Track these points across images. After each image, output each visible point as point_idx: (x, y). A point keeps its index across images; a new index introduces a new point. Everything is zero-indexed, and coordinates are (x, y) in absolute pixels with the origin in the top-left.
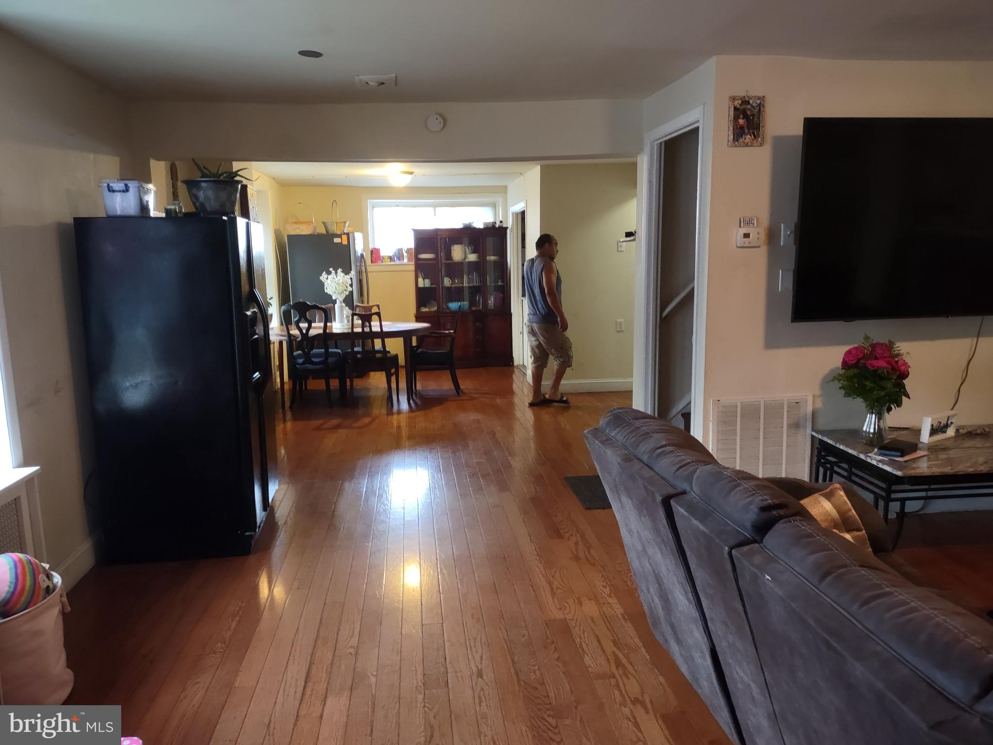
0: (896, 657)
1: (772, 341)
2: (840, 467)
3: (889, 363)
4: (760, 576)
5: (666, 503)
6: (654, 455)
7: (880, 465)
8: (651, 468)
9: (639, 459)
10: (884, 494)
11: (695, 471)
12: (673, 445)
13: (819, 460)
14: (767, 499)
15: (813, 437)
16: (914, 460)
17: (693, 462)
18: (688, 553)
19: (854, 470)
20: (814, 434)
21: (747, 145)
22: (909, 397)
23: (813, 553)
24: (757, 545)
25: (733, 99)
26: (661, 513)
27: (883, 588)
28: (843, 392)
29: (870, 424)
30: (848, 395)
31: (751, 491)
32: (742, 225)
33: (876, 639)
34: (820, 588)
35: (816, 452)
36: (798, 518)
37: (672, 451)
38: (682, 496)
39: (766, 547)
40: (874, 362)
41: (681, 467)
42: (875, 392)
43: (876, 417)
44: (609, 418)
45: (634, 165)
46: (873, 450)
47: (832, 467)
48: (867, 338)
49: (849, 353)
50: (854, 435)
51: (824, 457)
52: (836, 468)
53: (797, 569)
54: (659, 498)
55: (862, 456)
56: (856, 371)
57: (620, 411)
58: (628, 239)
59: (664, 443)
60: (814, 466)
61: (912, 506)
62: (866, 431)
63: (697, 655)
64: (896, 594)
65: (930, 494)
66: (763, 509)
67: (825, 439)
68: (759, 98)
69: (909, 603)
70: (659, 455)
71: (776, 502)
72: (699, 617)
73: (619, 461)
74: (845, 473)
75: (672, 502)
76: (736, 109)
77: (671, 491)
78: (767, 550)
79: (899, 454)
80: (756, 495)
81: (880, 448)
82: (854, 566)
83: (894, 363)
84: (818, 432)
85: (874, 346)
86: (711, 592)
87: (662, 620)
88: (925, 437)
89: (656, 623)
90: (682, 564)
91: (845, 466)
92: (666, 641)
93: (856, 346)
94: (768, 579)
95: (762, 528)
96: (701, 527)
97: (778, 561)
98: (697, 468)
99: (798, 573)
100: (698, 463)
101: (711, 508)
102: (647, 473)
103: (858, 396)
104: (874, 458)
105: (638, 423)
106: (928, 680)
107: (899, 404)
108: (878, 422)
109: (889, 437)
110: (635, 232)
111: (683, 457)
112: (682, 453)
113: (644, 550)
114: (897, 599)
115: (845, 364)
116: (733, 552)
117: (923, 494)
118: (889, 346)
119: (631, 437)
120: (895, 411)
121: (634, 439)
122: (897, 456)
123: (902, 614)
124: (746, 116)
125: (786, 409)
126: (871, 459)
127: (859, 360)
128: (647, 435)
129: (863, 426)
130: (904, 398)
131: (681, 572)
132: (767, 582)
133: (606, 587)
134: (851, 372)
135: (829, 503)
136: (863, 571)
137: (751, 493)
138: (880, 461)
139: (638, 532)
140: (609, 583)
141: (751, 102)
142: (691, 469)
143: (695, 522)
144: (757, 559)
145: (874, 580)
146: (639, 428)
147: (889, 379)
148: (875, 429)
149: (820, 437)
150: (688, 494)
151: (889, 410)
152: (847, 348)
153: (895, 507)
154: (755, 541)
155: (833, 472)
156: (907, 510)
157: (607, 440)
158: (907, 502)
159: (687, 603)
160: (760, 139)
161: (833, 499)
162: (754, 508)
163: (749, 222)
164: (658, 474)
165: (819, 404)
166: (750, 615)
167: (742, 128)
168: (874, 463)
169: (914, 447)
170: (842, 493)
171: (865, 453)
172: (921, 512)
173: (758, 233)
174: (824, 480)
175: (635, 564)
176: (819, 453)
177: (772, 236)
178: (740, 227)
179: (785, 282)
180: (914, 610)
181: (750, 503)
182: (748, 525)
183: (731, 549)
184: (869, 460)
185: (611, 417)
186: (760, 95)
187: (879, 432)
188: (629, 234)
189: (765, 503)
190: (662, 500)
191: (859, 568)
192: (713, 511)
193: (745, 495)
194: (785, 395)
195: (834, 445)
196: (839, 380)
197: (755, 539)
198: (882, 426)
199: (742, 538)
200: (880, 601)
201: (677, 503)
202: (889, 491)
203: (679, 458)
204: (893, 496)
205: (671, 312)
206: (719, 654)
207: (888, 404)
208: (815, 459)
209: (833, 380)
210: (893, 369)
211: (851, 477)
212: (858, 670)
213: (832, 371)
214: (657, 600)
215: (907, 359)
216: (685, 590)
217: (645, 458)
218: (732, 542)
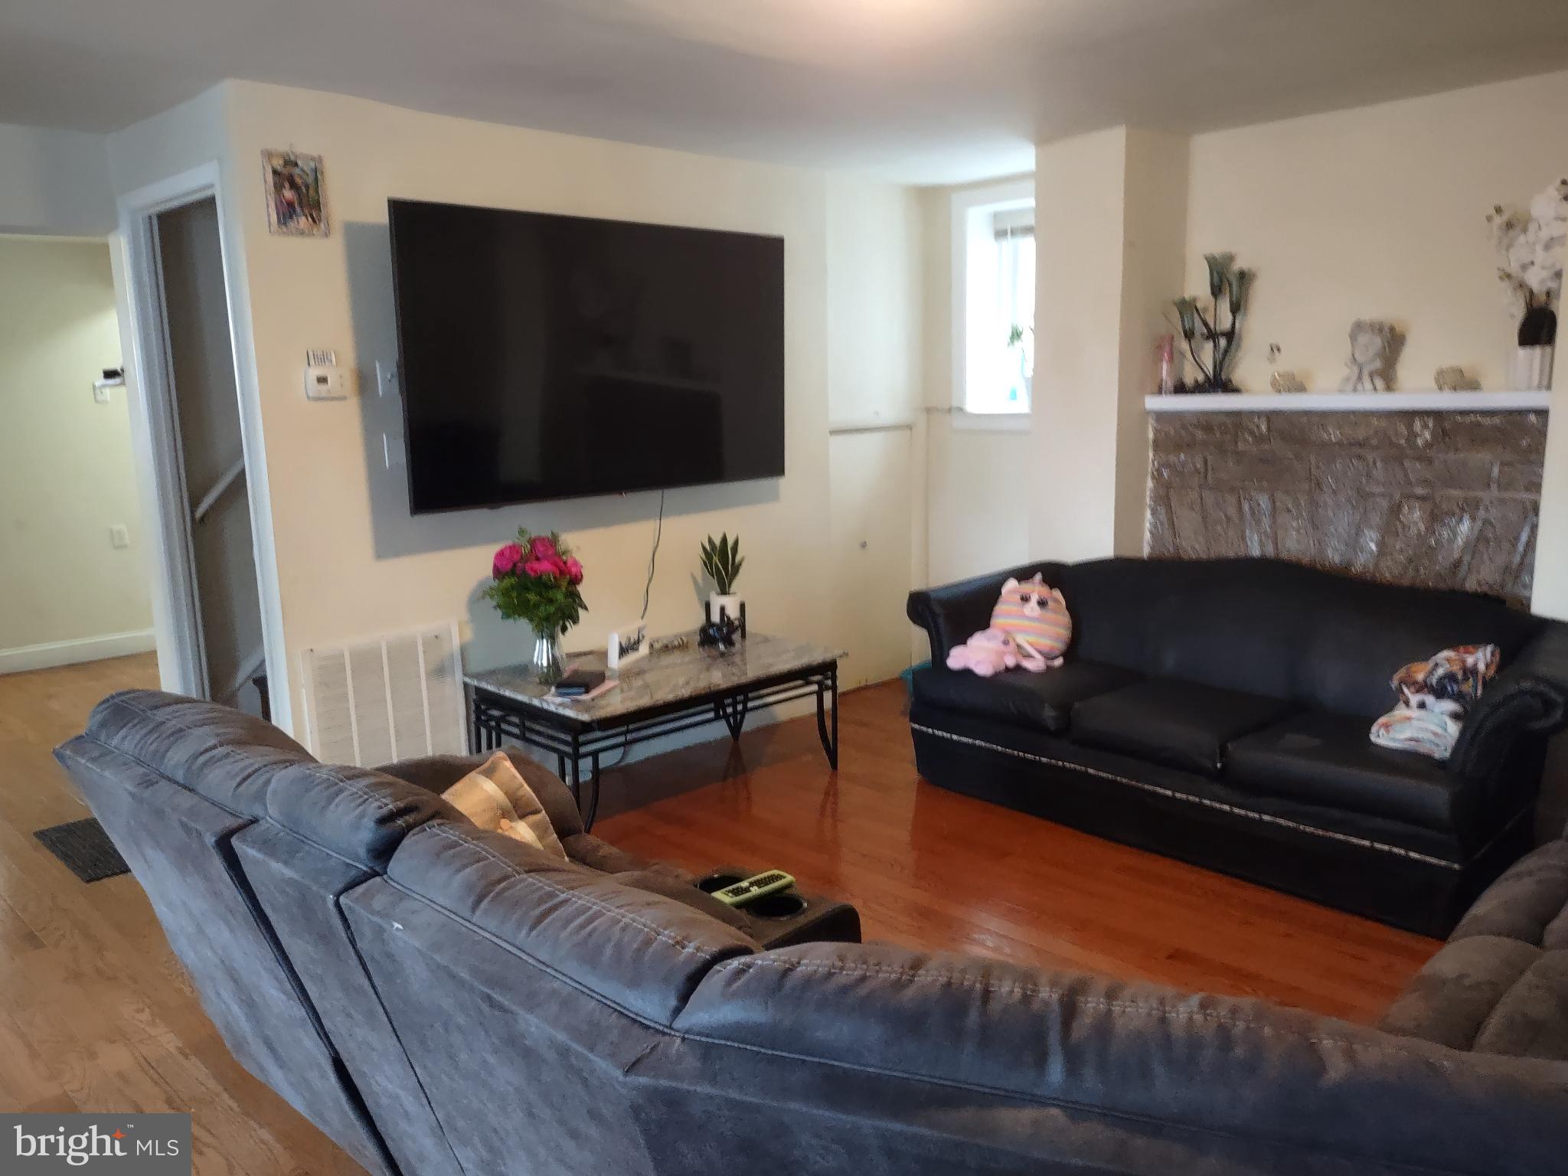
0: (576, 989)
1: (386, 547)
2: (510, 723)
3: (555, 564)
4: (385, 926)
5: (224, 845)
6: (194, 767)
7: (562, 711)
8: (191, 790)
9: (169, 779)
10: (568, 749)
11: (268, 782)
12: (229, 743)
13: (478, 718)
14: (384, 803)
15: (466, 685)
16: (603, 695)
17: (265, 766)
18: (273, 918)
19: (528, 724)
20: (467, 680)
21: (302, 233)
22: (586, 609)
23: (458, 871)
24: (378, 879)
25: (269, 155)
26: (218, 865)
27: (558, 895)
28: (499, 613)
29: (541, 654)
30: (507, 616)
31: (361, 796)
32: (312, 362)
33: (553, 973)
34: (474, 920)
35: (473, 707)
36: (435, 822)
37: (227, 755)
38: (252, 827)
39: (391, 879)
40: (536, 565)
41: (244, 780)
42: (542, 608)
43: (547, 642)
44: (104, 713)
45: (104, 249)
46: (549, 690)
47: (498, 725)
48: (522, 532)
49: (500, 555)
50: (522, 671)
51: (485, 712)
52: (504, 726)
53: (441, 900)
54: (210, 840)
55: (536, 702)
56: (513, 580)
57: (123, 698)
58: (111, 381)
59: (212, 742)
60: (473, 728)
61: (607, 760)
62: (537, 663)
63: (313, 1076)
64: (573, 899)
65: (629, 737)
66: (382, 821)
67: (484, 685)
68: (313, 159)
69: (590, 908)
70: (205, 764)
71: (401, 804)
72: (306, 1016)
73: (130, 788)
74: (516, 731)
75: (235, 841)
76: (275, 172)
77: (230, 822)
78: (393, 884)
79: (583, 690)
80: (370, 799)
81: (558, 687)
82: (519, 874)
83: (561, 564)
84: (472, 676)
85: (533, 543)
86: (319, 972)
87: (250, 1037)
88: (614, 662)
89: (240, 1045)
90: (265, 938)
91: (515, 720)
92: (262, 1069)
93: (509, 543)
94: (397, 929)
95: (384, 851)
96: (289, 873)
97: (411, 896)
98: (273, 775)
99: (441, 906)
100: (274, 766)
101: (300, 837)
102: (185, 800)
103: (519, 615)
104: (553, 702)
105: (160, 715)
106: (619, 1008)
107: (575, 620)
108: (552, 648)
109: (568, 669)
110: (123, 370)
111: (247, 762)
112: (245, 754)
113: (200, 930)
114: (576, 905)
115: (498, 572)
116: (342, 899)
117: (621, 739)
118: (552, 542)
119: (149, 742)
120: (572, 629)
121: (155, 745)
122: (580, 694)
123: (582, 926)
124: (293, 185)
125: (420, 649)
126: (548, 703)
127: (515, 565)
128: (179, 734)
129: (533, 656)
130: (581, 612)
131: (268, 953)
132: (398, 933)
133: (143, 1010)
134: (508, 582)
135: (491, 782)
136: (530, 879)
137: (362, 799)
138: (560, 705)
139: (184, 904)
140: (147, 1001)
141: (300, 163)
142: (263, 779)
143: (276, 866)
144: (379, 902)
145: (546, 887)
146: (164, 723)
147: (557, 587)
148: (548, 659)
149: (475, 683)
150: (261, 822)
151: (564, 629)
152: (497, 548)
153: (586, 764)
154: (375, 874)
155: (500, 732)
156: (601, 765)
157: (102, 755)
158: (601, 756)
159: (283, 997)
160: (322, 226)
161: (497, 775)
162: (369, 823)
163: (322, 358)
164: (205, 799)
165: (469, 635)
166: (380, 989)
167: (290, 204)
168: (552, 708)
169: (600, 678)
170: (508, 764)
171: (540, 696)
172: (623, 764)
173: (341, 375)
174: (490, 747)
175: (190, 958)
176: (478, 707)
177: (364, 382)
178: (309, 364)
179: (395, 454)
180: (598, 915)
181: (362, 816)
182: (362, 852)
183: (338, 895)
184: (545, 706)
185: (108, 711)
186: (315, 154)
187: (554, 664)
188: (110, 374)
189: (385, 811)
190: (216, 841)
191: (525, 876)
192: (303, 842)
193: (353, 805)
194: (418, 629)
195: (496, 691)
196: (492, 597)
197: (375, 871)
198: (557, 654)
199: (353, 873)
200: (554, 915)
201: (244, 841)
202: (576, 745)
203: (242, 764)
204: (583, 750)
205: (212, 507)
206: (347, 1064)
207: (561, 623)
208: (473, 717)
209: (483, 598)
210: (562, 573)
211: (524, 734)
212: (533, 1025)
213: (481, 584)
214: (236, 1009)
215: (578, 557)
216: (276, 978)
217: (180, 776)
218: (340, 886)
